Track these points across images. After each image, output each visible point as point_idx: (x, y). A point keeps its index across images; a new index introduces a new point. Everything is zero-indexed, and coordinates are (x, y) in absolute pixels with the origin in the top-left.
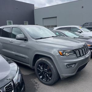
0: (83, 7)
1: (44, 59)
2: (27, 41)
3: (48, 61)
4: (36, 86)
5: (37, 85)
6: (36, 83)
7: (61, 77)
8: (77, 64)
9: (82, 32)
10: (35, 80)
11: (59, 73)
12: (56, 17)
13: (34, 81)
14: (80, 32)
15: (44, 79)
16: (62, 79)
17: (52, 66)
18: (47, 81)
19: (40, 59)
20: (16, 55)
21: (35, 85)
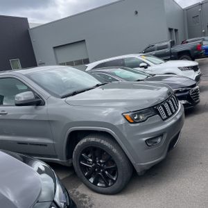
0: (137, 13)
1: (92, 139)
2: (44, 104)
3: (102, 142)
4: (86, 202)
5: (87, 199)
6: (84, 196)
7: (138, 171)
8: (165, 136)
9: (148, 65)
10: (78, 190)
11: (133, 162)
12: (84, 41)
13: (78, 193)
14: (146, 67)
15: (101, 183)
16: (139, 174)
17: (115, 150)
18: (107, 186)
19: (84, 140)
20: (20, 143)
21: (81, 202)
